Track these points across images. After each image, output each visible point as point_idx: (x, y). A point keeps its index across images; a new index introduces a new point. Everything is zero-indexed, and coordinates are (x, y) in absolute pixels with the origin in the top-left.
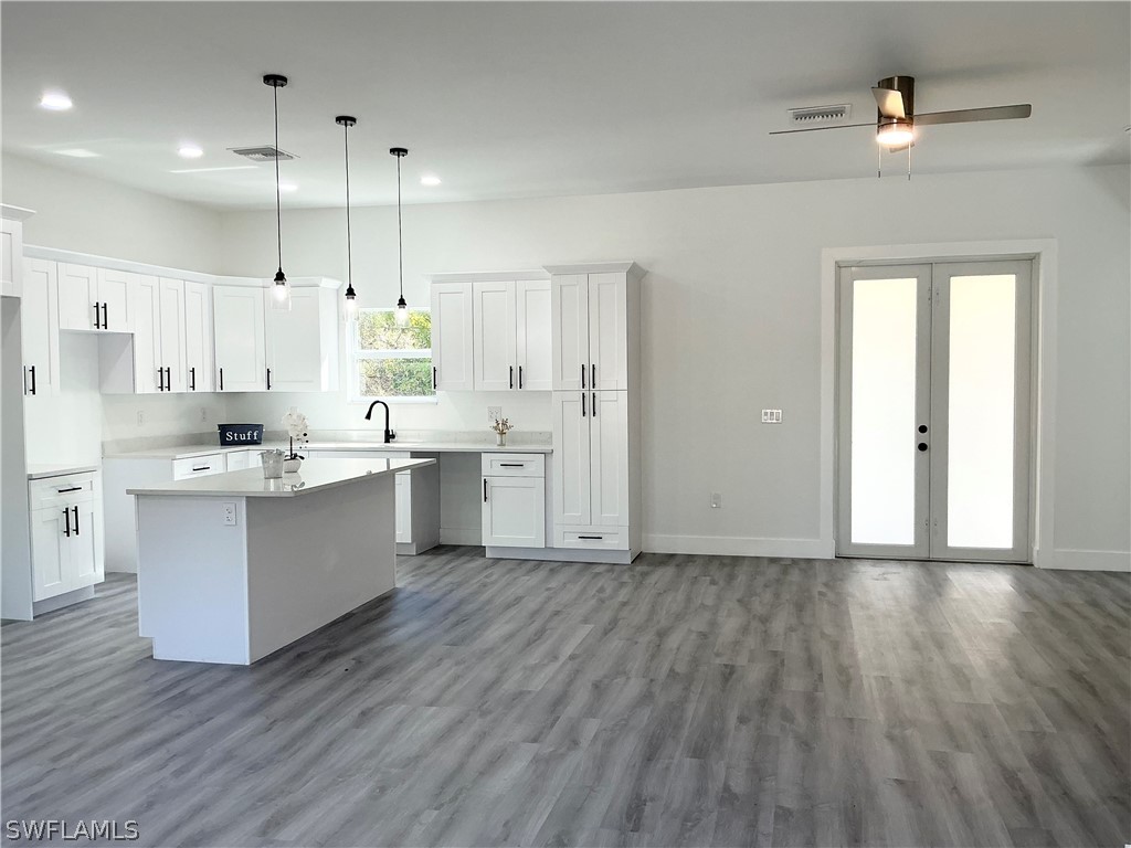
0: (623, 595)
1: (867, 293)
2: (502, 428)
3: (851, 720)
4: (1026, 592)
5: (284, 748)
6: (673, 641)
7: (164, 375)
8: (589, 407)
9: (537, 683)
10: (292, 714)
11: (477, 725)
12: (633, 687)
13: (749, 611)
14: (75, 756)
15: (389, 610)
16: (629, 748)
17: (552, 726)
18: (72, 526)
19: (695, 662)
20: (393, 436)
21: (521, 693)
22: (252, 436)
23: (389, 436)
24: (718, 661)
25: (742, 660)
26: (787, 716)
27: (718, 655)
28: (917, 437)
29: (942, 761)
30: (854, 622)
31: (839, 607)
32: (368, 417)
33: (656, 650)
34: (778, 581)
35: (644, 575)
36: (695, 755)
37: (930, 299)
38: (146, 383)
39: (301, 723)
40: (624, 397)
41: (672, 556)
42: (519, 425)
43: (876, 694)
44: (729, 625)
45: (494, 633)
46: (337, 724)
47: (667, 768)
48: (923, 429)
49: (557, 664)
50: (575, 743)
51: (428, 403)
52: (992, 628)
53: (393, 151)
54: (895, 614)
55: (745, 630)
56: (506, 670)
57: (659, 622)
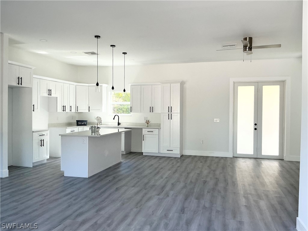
0: (178, 164)
1: (241, 90)
2: (148, 122)
3: (235, 193)
4: (282, 166)
5: (99, 195)
6: (191, 175)
7: (64, 108)
8: (170, 117)
9: (158, 183)
10: (99, 189)
11: (144, 191)
12: (182, 185)
13: (210, 169)
14: (50, 196)
15: (120, 166)
16: (181, 197)
17: (162, 192)
18: (42, 144)
19: (197, 180)
20: (120, 124)
21: (154, 185)
22: (85, 123)
23: (119, 124)
24: (202, 179)
25: (208, 179)
26: (219, 192)
27: (203, 178)
28: (254, 127)
29: (256, 202)
30: (237, 172)
31: (233, 168)
32: (114, 119)
33: (187, 177)
34: (218, 162)
35: (184, 160)
36: (197, 199)
37: (258, 91)
38: (60, 109)
39: (102, 190)
40: (179, 115)
41: (190, 156)
42: (152, 121)
43: (241, 187)
44: (205, 172)
45: (146, 172)
46: (111, 191)
47: (190, 202)
48: (256, 124)
49: (163, 179)
50: (168, 196)
51: (129, 116)
52: (272, 174)
53: (123, 53)
54: (247, 170)
55: (209, 173)
56: (150, 180)
57: (187, 171)
